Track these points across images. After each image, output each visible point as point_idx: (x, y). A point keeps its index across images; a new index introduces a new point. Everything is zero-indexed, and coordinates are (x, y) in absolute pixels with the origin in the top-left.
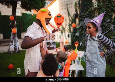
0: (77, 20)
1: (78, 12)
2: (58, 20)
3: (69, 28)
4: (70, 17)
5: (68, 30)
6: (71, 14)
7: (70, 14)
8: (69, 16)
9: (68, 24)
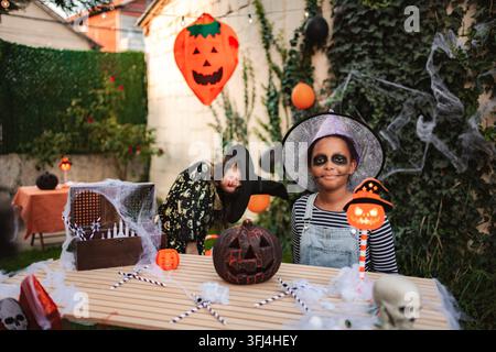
0: (321, 65)
1: (327, 15)
2: (197, 52)
3: (266, 120)
4: (273, 49)
5: (266, 128)
6: (282, 31)
7: (275, 33)
8: (267, 47)
9: (261, 93)
